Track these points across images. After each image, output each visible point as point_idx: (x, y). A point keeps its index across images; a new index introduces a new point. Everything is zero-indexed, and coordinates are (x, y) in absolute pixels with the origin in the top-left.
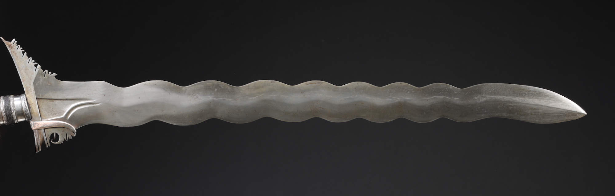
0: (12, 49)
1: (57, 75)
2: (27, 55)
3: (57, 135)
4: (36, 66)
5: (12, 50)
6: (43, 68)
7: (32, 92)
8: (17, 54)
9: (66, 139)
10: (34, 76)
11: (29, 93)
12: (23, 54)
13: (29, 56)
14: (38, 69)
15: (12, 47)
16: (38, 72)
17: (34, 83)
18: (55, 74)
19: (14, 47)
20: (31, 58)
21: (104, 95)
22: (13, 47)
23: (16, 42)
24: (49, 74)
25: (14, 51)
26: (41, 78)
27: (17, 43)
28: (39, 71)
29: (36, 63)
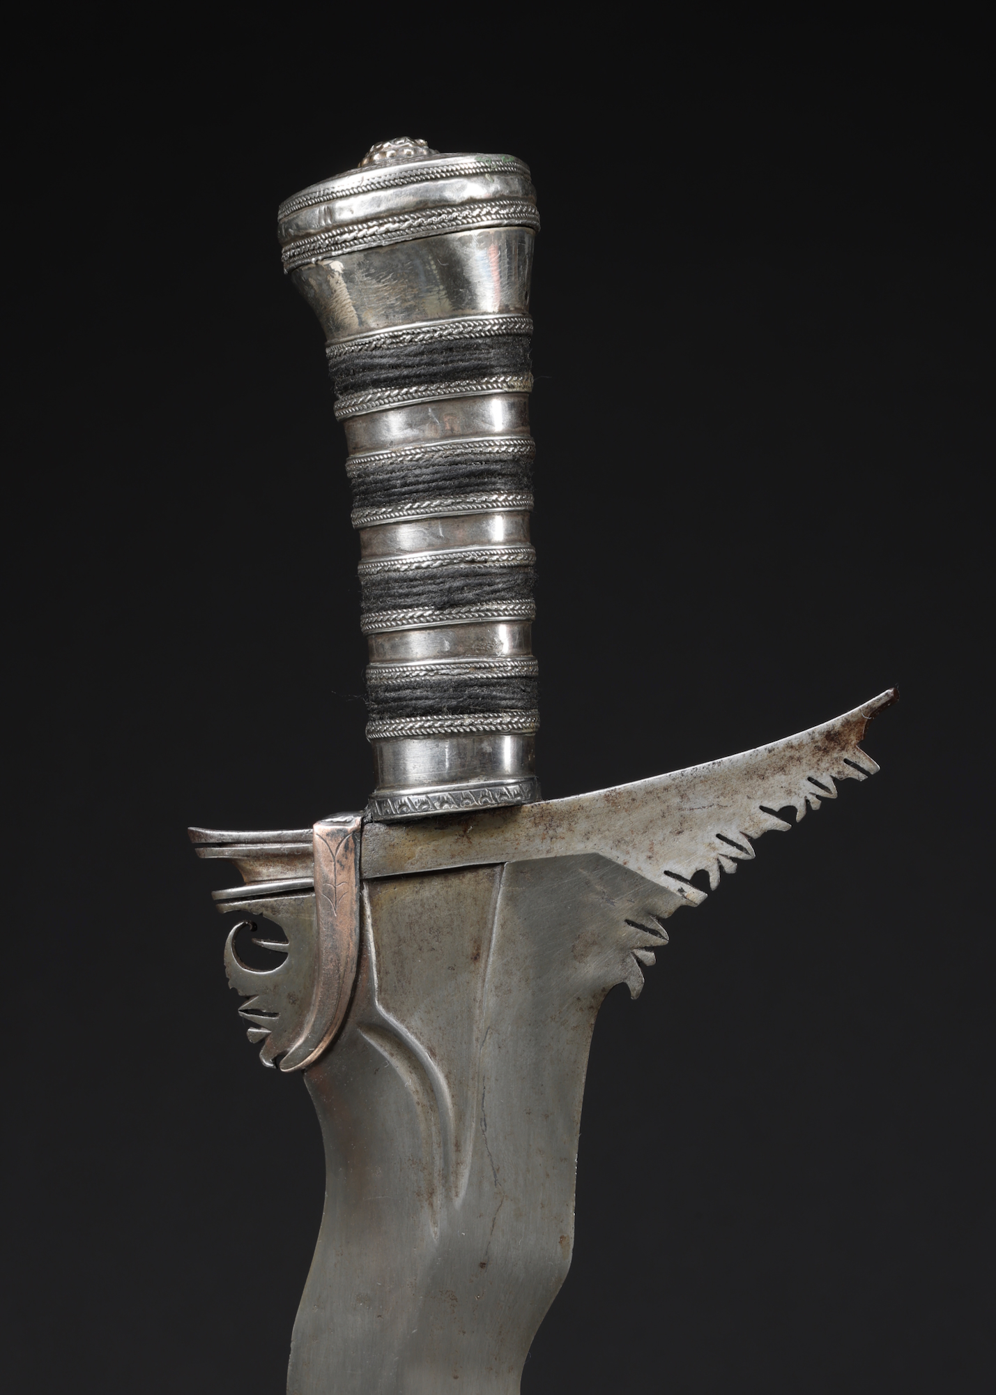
0: (819, 748)
1: (634, 994)
2: (770, 835)
3: (271, 959)
4: (700, 879)
5: (805, 753)
6: (682, 919)
7: (538, 841)
8: (780, 778)
9: (246, 1005)
10: (636, 862)
11: (536, 825)
12: (777, 809)
13: (764, 842)
14: (681, 891)
15: (826, 751)
16: (663, 891)
17: (597, 861)
18: (636, 983)
19: (824, 765)
20: (751, 854)
21: (483, 1265)
22: (826, 759)
23: (862, 777)
24: (641, 954)
25: (799, 759)
26: (623, 907)
27: (850, 781)
28: (671, 894)
29: (714, 880)
